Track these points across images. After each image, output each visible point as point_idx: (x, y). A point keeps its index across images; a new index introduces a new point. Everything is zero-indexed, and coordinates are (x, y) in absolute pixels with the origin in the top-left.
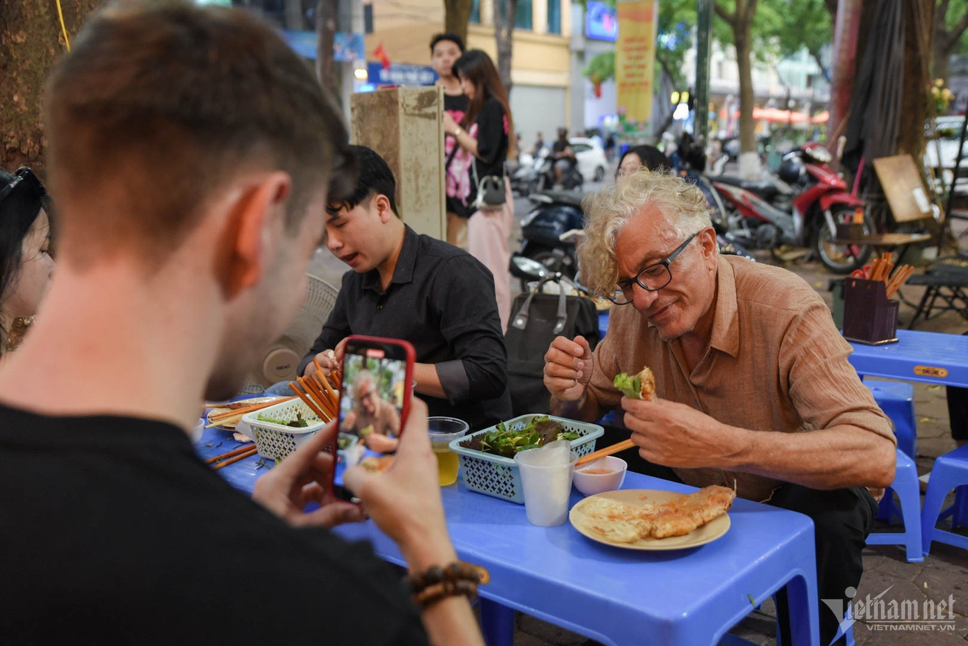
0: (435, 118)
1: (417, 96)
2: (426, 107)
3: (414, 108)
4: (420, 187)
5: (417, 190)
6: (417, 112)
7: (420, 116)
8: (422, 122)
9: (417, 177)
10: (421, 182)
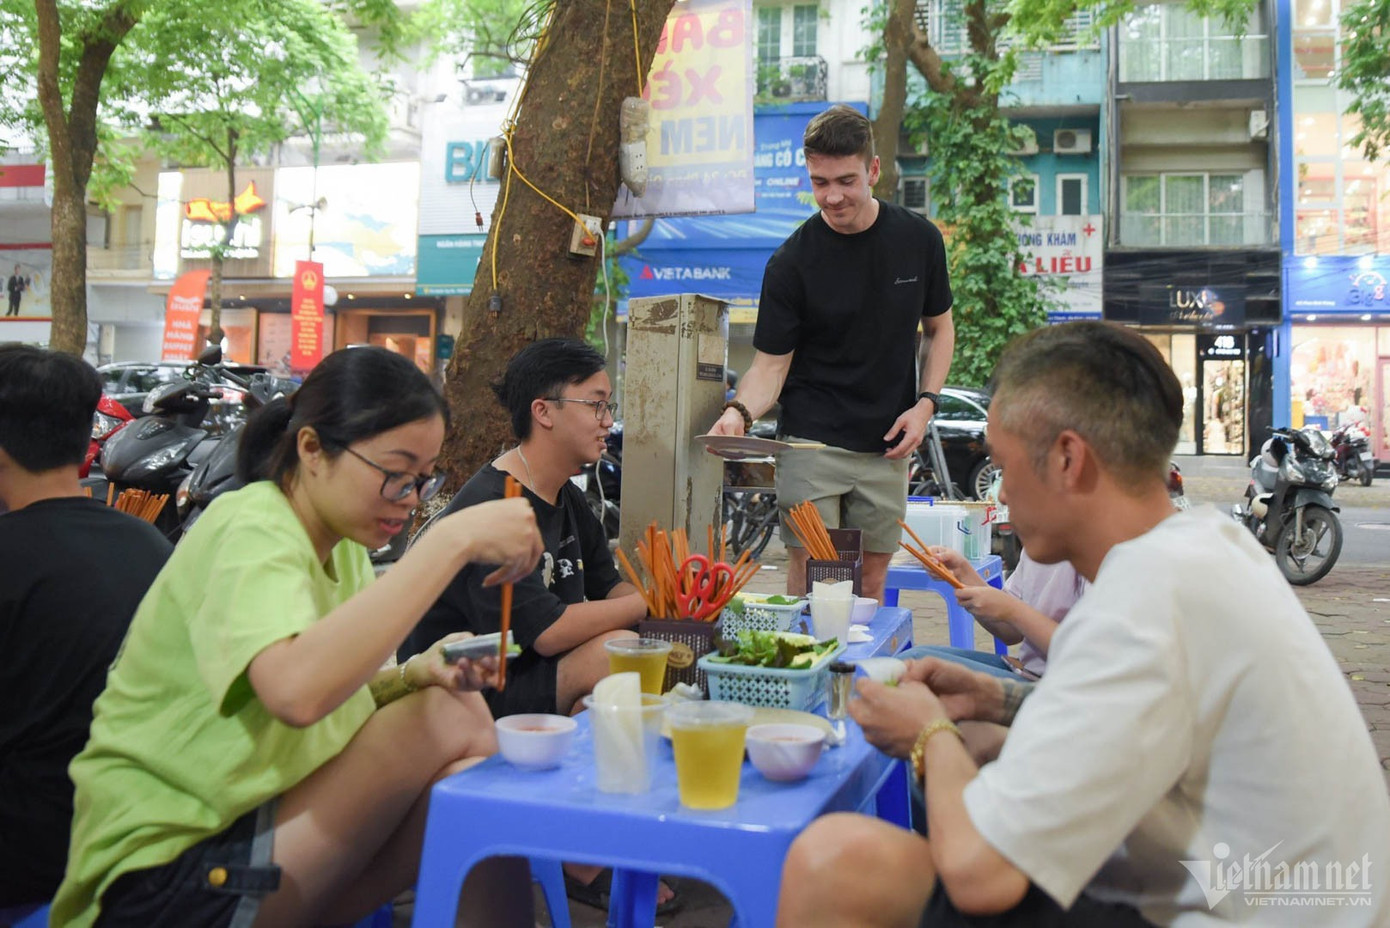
0: (673, 332)
1: (650, 307)
2: (661, 319)
3: (645, 322)
4: (647, 416)
5: (643, 417)
6: (649, 326)
7: (653, 330)
8: (655, 337)
9: (643, 402)
10: (649, 407)
